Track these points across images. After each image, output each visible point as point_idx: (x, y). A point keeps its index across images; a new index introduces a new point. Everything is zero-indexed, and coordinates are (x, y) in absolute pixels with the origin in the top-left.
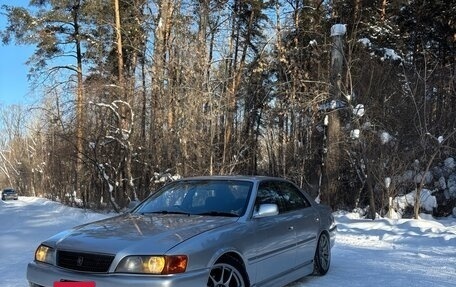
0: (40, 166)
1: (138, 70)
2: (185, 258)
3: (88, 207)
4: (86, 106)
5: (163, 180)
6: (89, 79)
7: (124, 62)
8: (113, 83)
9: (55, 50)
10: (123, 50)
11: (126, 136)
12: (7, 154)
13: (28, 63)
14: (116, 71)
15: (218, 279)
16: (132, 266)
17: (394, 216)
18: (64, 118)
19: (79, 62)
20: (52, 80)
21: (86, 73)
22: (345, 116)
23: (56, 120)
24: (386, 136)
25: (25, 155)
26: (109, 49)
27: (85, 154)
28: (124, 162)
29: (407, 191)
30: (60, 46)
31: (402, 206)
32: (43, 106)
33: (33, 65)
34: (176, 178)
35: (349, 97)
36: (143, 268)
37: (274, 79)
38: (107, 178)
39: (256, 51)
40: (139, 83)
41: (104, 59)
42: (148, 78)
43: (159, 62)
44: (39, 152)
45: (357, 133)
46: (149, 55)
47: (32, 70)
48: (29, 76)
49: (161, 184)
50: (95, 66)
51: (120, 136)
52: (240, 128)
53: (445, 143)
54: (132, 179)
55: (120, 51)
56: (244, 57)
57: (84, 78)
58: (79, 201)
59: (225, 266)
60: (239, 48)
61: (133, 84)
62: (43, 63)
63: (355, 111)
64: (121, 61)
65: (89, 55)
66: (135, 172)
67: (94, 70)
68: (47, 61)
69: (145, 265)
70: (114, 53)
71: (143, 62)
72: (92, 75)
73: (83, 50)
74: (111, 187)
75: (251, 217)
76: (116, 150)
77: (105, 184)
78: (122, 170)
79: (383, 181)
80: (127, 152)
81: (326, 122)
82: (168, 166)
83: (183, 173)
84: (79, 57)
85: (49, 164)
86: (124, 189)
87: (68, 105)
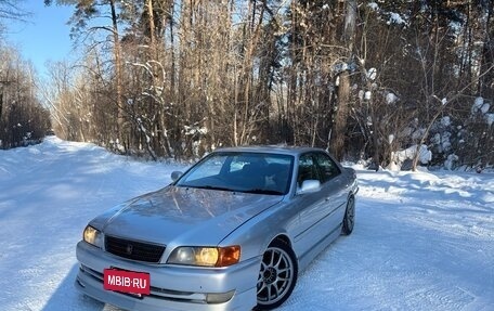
0: (87, 116)
1: (168, 32)
2: (238, 248)
3: (130, 154)
4: (124, 66)
5: (192, 132)
6: (124, 39)
7: (156, 24)
8: (147, 44)
9: (93, 11)
10: (154, 12)
11: (159, 93)
12: (58, 105)
13: (69, 23)
14: (148, 32)
15: (268, 263)
16: (183, 256)
17: (394, 168)
18: (104, 76)
19: (115, 23)
20: (91, 39)
21: (122, 34)
22: (357, 79)
23: (97, 78)
24: (391, 97)
25: (73, 106)
26: (141, 11)
27: (124, 108)
28: (158, 116)
29: (408, 146)
30: (97, 7)
31: (402, 159)
32: (85, 64)
33: (73, 25)
34: (204, 130)
35: (362, 61)
36: (196, 260)
37: (286, 40)
38: (144, 130)
39: (272, 14)
40: (169, 43)
41: (137, 21)
42: (176, 38)
43: (187, 25)
44: (85, 105)
45: (368, 94)
46: (177, 18)
47: (73, 30)
48: (71, 35)
49: (191, 135)
50: (129, 27)
51: (154, 93)
52: (255, 84)
53: (448, 105)
54: (166, 131)
55: (151, 13)
56: (261, 20)
57: (120, 38)
58: (121, 148)
59: (274, 249)
60: (257, 11)
61: (164, 45)
62: (82, 24)
63: (368, 75)
64: (152, 22)
65: (124, 17)
66: (168, 125)
67: (129, 30)
68: (86, 21)
69: (197, 257)
70: (145, 15)
71: (172, 23)
72: (127, 36)
73: (118, 12)
74: (148, 138)
75: (295, 195)
76: (151, 105)
77: (142, 135)
78: (157, 121)
79: (387, 138)
80: (160, 107)
81: (337, 83)
82: (196, 119)
83: (209, 127)
84: (114, 18)
85: (94, 114)
86: (159, 138)
87: (108, 64)
